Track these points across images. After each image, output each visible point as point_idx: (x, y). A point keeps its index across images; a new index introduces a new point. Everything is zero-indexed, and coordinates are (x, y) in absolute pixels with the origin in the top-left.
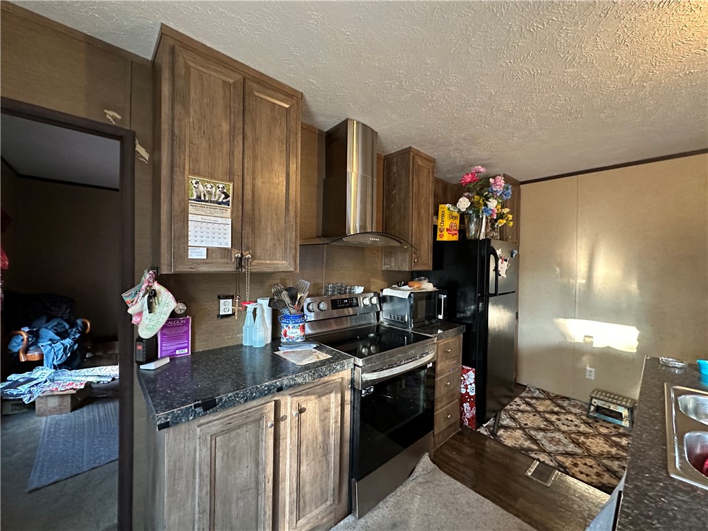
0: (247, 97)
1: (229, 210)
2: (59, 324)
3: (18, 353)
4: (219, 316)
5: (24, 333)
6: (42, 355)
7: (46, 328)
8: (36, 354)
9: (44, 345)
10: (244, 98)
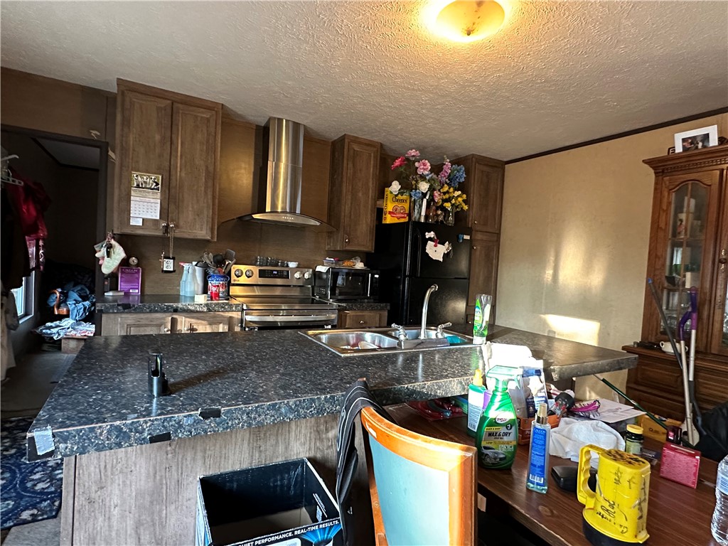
0: (174, 115)
1: (159, 194)
2: (82, 289)
3: (53, 307)
4: (163, 271)
5: (58, 292)
6: (68, 311)
7: (73, 291)
8: (65, 309)
9: (70, 303)
10: (172, 115)
